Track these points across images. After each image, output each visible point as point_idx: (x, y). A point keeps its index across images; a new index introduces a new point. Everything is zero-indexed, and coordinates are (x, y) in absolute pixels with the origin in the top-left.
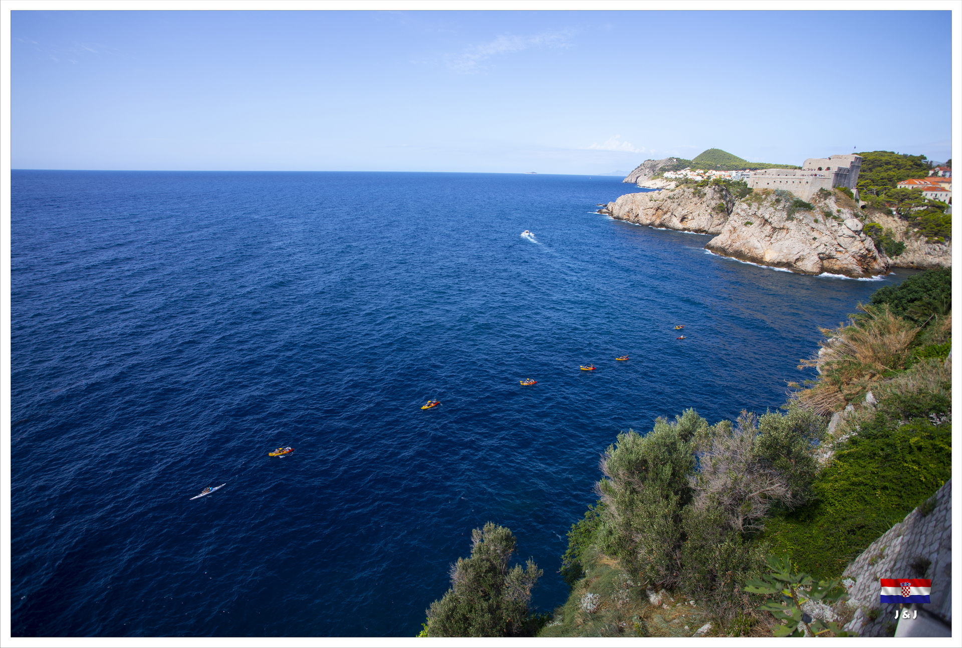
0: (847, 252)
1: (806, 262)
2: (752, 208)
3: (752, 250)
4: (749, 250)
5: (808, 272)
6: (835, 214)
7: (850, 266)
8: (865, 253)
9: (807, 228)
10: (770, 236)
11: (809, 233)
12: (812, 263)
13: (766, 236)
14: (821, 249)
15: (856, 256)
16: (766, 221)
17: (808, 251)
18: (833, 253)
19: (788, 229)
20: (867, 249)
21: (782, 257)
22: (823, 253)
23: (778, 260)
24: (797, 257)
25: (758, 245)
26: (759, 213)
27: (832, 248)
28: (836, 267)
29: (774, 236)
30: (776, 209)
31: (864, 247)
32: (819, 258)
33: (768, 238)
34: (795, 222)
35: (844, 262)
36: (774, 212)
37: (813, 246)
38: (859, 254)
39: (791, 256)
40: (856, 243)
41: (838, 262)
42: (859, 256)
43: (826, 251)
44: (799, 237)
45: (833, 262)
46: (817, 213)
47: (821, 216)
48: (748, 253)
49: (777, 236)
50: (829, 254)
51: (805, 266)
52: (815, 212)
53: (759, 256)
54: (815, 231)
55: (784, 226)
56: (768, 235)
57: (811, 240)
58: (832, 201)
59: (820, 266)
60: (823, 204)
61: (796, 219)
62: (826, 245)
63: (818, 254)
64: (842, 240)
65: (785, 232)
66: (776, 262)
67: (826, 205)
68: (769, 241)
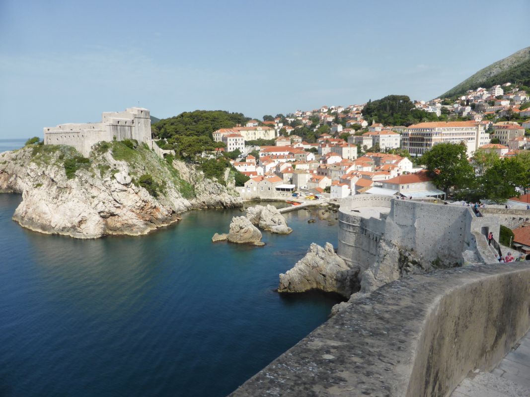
0: (124, 207)
1: (89, 223)
2: (41, 168)
4: (40, 216)
5: (89, 236)
6: (112, 167)
7: (130, 222)
8: (142, 206)
10: (56, 198)
11: (89, 191)
12: (94, 224)
14: (101, 207)
15: (134, 210)
16: (53, 180)
17: (88, 211)
18: (113, 210)
19: (71, 188)
20: (143, 201)
22: (103, 212)
24: (80, 219)
25: (46, 209)
26: (46, 173)
27: (110, 205)
28: (118, 225)
29: (60, 198)
30: (59, 167)
31: (140, 200)
32: (101, 216)
33: (55, 200)
34: (77, 179)
35: (125, 218)
36: (58, 171)
37: (93, 205)
38: (136, 207)
39: (74, 219)
40: (130, 196)
41: (120, 219)
42: (137, 209)
43: (105, 209)
44: (80, 196)
45: (116, 220)
46: (95, 168)
47: (99, 170)
48: (38, 220)
49: (62, 197)
50: (109, 211)
51: (88, 228)
52: (93, 167)
53: (48, 222)
54: (94, 188)
55: (67, 185)
56: (54, 197)
57: (91, 198)
58: (110, 155)
59: (103, 226)
60: (101, 158)
61: (76, 177)
62: (104, 203)
63: (99, 213)
64: (116, 196)
65: (68, 192)
66: (61, 228)
67: (104, 159)
68: (56, 203)
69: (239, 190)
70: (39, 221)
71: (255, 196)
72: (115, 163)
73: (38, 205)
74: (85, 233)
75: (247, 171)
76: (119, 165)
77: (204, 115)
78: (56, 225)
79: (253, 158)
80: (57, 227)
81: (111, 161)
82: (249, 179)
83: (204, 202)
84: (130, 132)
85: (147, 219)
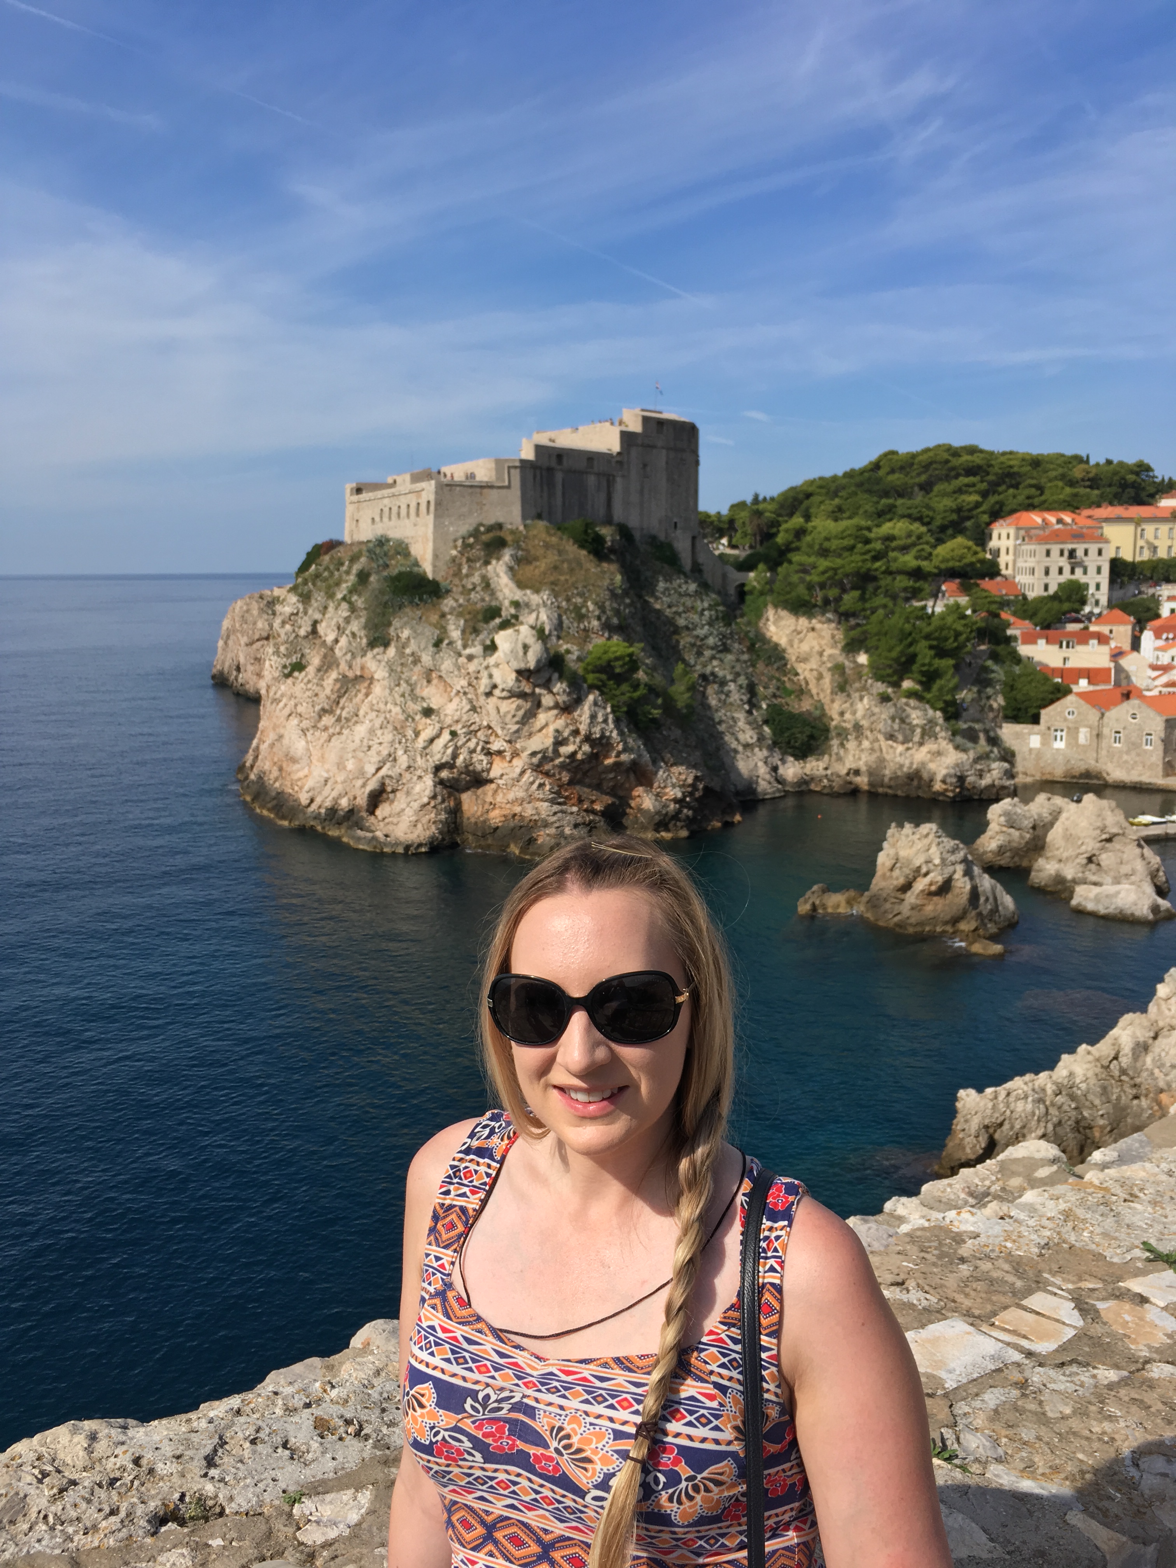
0: (516, 754)
1: (400, 802)
2: (310, 612)
3: (284, 766)
4: (281, 769)
5: (390, 844)
6: (508, 611)
7: (529, 811)
8: (579, 756)
9: (416, 674)
11: (418, 691)
12: (416, 805)
13: (324, 711)
14: (440, 751)
15: (548, 766)
17: (403, 760)
18: (480, 761)
19: (371, 679)
20: (588, 739)
21: (339, 788)
22: (450, 765)
23: (328, 804)
24: (372, 785)
25: (299, 746)
26: (321, 629)
27: (473, 744)
28: (495, 817)
29: (338, 712)
30: (353, 609)
31: (576, 732)
32: (441, 782)
33: (324, 720)
34: (392, 651)
35: (511, 796)
36: (347, 620)
37: (420, 742)
38: (561, 760)
40: (542, 717)
41: (499, 798)
42: (563, 767)
43: (455, 756)
44: (389, 706)
45: (489, 799)
46: (451, 613)
47: (462, 622)
48: (276, 780)
49: (343, 709)
50: (468, 765)
51: (395, 820)
52: (446, 609)
53: (296, 788)
54: (435, 681)
55: (362, 668)
56: (327, 707)
57: (418, 717)
58: (504, 568)
59: (443, 816)
60: (476, 579)
61: (393, 644)
62: (454, 734)
63: (438, 768)
64: (493, 712)
65: (364, 691)
66: (323, 811)
67: (487, 584)
68: (326, 729)
69: (1018, 735)
70: (277, 785)
71: (1082, 767)
72: (516, 598)
73: (282, 731)
74: (379, 834)
75: (1069, 665)
76: (527, 605)
77: (966, 458)
78: (312, 801)
79: (1123, 623)
80: (314, 807)
81: (506, 591)
82: (1068, 692)
83: (857, 772)
84: (603, 496)
85: (598, 807)
